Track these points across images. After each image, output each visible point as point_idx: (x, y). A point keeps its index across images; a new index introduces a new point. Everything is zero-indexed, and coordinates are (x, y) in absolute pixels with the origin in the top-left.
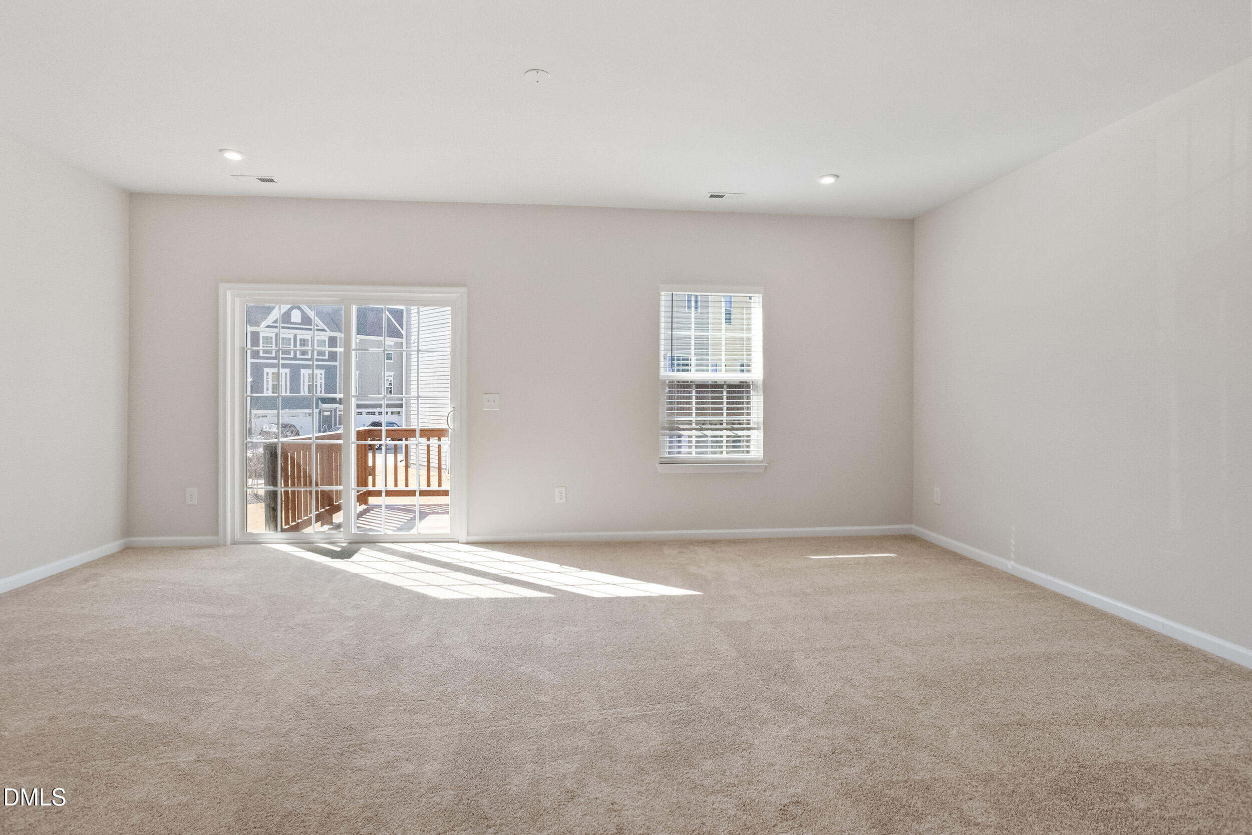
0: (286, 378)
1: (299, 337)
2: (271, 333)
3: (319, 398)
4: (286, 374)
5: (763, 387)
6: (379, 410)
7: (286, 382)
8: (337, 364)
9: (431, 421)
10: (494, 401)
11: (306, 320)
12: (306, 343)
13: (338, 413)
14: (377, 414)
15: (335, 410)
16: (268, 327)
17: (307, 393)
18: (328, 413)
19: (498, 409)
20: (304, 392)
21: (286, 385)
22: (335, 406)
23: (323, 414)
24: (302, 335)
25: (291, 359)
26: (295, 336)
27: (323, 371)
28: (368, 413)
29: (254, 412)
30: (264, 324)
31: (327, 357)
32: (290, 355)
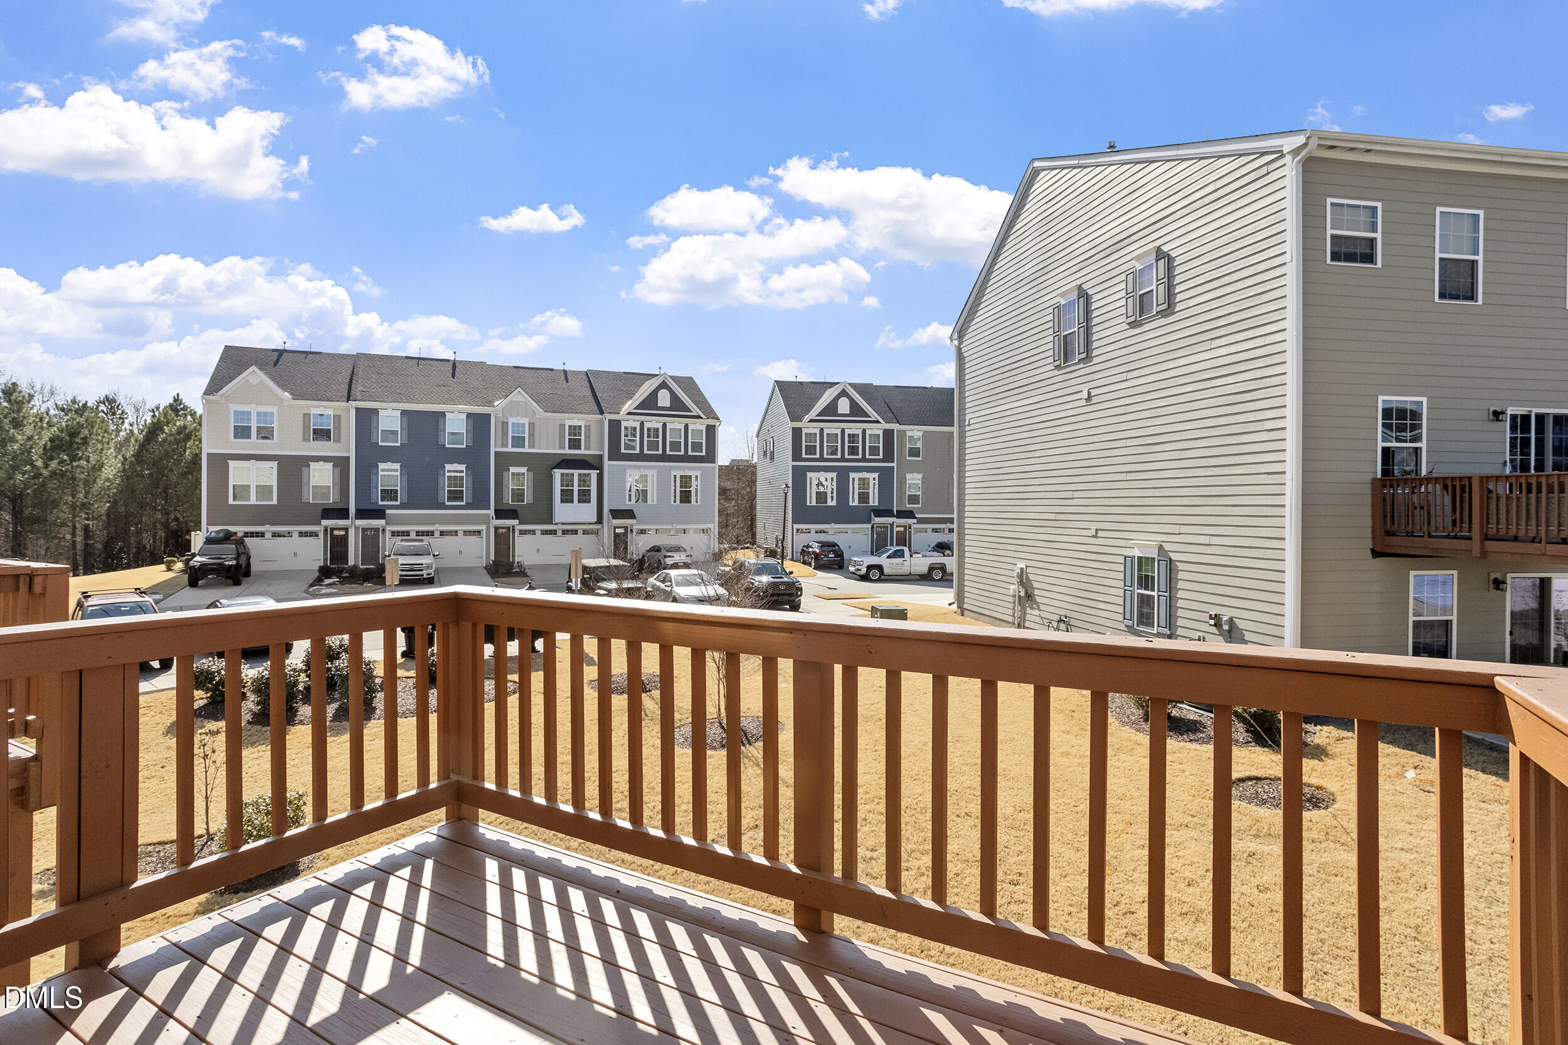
0: (832, 484)
1: (847, 432)
2: (814, 429)
3: (872, 510)
6: (950, 526)
8: (894, 465)
9: (995, 546)
11: (856, 410)
12: (857, 439)
13: (896, 529)
14: (947, 531)
15: (892, 525)
16: (811, 421)
17: (856, 503)
20: (854, 501)
22: (891, 520)
24: (854, 429)
26: (843, 431)
27: (876, 475)
28: (935, 530)
29: (796, 526)
30: (807, 418)
31: (881, 457)
32: (837, 455)
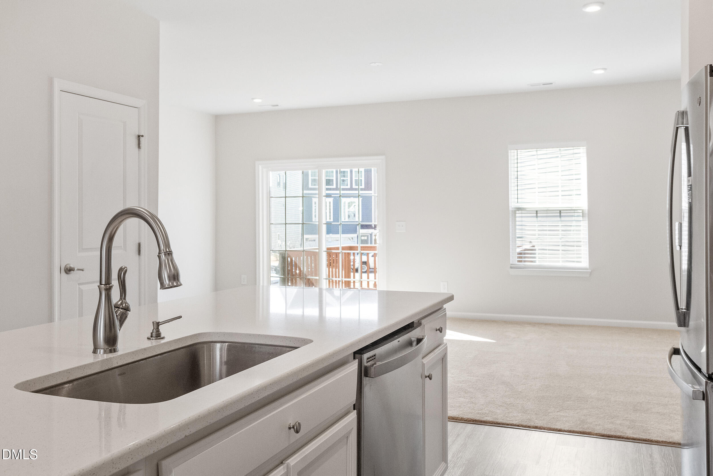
0: (330, 206)
3: (357, 224)
4: (330, 203)
5: (588, 215)
7: (330, 209)
10: (402, 226)
12: (346, 174)
17: (346, 220)
18: (366, 238)
19: (405, 231)
21: (330, 212)
23: (361, 239)
25: (333, 189)
27: (360, 200)
32: (333, 185)
